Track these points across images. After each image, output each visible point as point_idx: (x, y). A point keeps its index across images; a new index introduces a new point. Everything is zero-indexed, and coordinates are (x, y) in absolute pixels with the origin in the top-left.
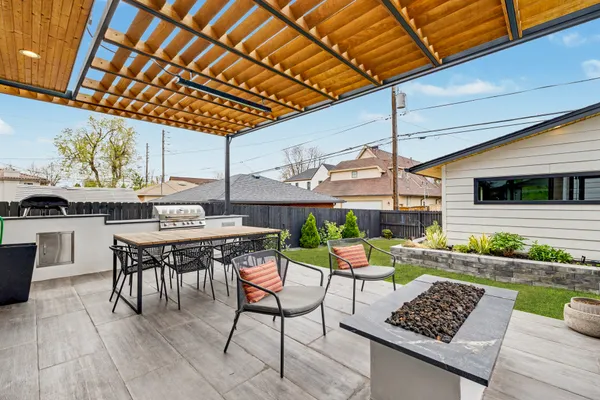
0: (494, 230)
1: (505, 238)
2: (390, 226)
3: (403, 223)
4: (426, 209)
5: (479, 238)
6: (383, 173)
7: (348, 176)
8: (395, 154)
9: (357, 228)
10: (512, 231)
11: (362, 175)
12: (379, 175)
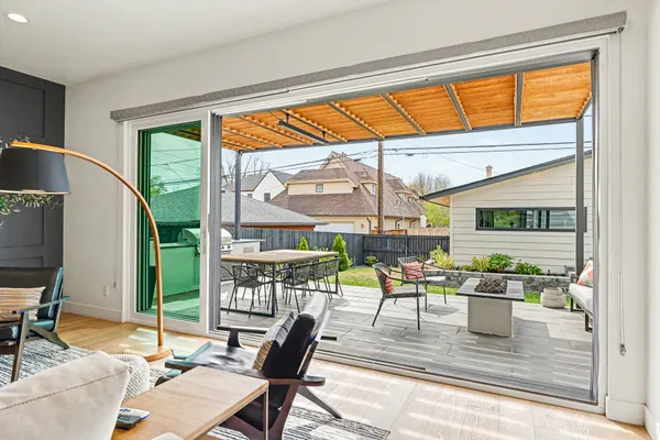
0: (490, 253)
1: (500, 258)
2: (374, 253)
3: (389, 248)
4: (404, 233)
5: (479, 258)
6: (355, 188)
7: (310, 190)
8: (380, 171)
9: (346, 254)
10: (504, 253)
11: (328, 189)
12: (351, 191)
